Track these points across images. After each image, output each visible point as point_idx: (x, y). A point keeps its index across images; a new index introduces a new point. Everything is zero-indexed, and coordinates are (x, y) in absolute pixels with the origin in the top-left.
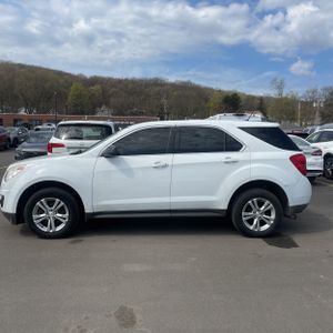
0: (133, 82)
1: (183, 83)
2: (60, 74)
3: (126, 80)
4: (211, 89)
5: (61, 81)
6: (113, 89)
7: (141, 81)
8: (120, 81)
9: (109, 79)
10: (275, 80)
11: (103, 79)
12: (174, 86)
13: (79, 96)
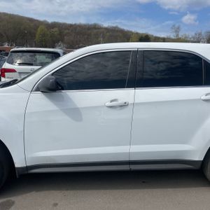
0: (80, 26)
1: (113, 27)
2: (31, 20)
3: (75, 25)
4: (131, 32)
5: (32, 25)
6: (67, 31)
7: (85, 25)
8: (71, 25)
9: (64, 24)
10: (174, 26)
11: (60, 24)
12: (107, 29)
13: (44, 35)
